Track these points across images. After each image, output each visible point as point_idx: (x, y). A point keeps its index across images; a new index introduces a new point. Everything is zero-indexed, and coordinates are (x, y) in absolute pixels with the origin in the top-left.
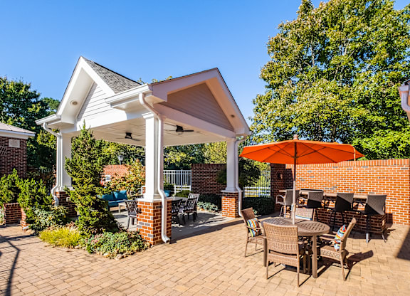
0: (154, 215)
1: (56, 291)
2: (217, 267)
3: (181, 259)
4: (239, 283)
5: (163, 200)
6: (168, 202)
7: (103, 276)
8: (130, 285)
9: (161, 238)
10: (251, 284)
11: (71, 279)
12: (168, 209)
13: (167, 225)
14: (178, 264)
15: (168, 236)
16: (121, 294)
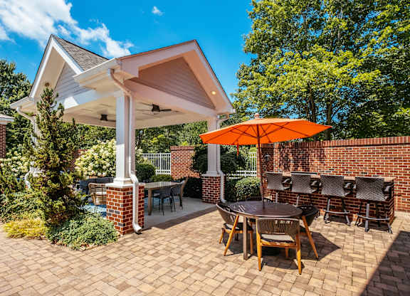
0: (124, 202)
1: (9, 287)
2: (191, 262)
3: (151, 252)
4: (216, 284)
5: (134, 185)
6: (140, 188)
7: (63, 271)
8: (90, 282)
9: (132, 227)
10: (229, 284)
11: (29, 274)
12: (140, 195)
13: (139, 213)
14: (147, 258)
15: (140, 224)
16: (79, 293)
